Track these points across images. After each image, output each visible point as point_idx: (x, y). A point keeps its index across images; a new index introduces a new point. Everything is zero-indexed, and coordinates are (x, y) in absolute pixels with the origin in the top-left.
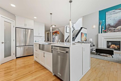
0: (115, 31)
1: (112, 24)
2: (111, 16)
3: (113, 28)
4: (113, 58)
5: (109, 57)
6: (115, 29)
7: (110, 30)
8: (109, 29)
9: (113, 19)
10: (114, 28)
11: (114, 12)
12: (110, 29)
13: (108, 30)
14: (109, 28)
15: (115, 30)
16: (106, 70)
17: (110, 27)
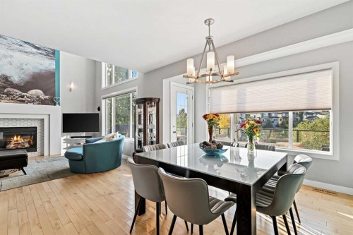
0: (23, 99)
1: (16, 79)
2: (10, 53)
3: (17, 91)
4: (25, 174)
5: (15, 176)
6: (23, 94)
7: (8, 94)
8: (5, 91)
9: (19, 65)
10: (20, 92)
11: (20, 45)
12: (8, 91)
13: (4, 94)
14: (5, 88)
15: (23, 97)
16: (25, 212)
17: (9, 85)
